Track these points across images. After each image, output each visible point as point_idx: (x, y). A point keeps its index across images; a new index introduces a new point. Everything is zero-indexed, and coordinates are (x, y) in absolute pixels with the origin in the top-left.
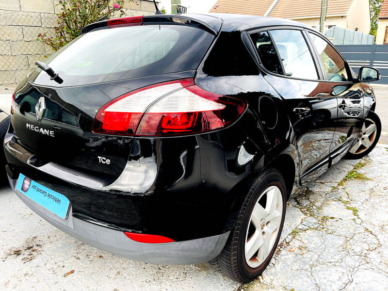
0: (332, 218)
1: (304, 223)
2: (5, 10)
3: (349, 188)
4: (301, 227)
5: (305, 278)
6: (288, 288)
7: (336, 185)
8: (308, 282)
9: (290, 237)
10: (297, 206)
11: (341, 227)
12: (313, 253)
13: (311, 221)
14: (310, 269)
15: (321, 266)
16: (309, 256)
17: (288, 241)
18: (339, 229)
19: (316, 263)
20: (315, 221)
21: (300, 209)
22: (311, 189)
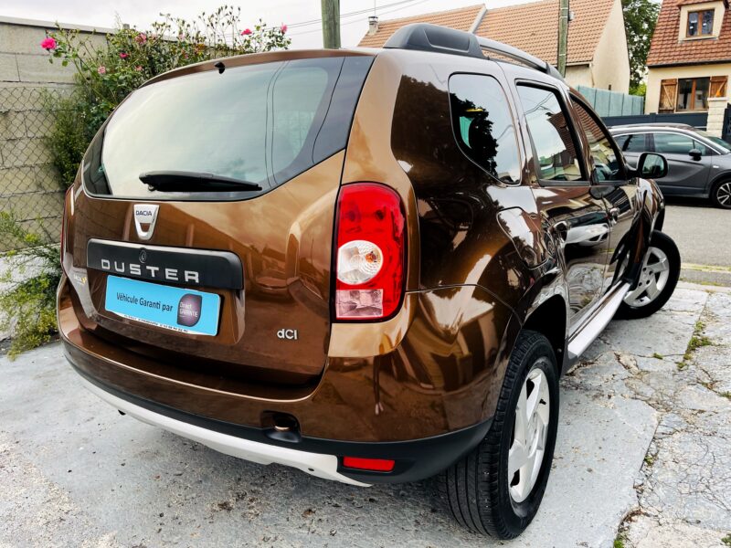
0: (701, 412)
1: (663, 423)
2: (58, 84)
3: (704, 363)
4: (661, 429)
5: (708, 504)
6: (689, 520)
7: (680, 359)
8: (713, 508)
9: (653, 446)
10: (639, 397)
11: (722, 424)
12: (700, 468)
13: (673, 420)
14: (707, 490)
15: (721, 484)
16: (697, 472)
17: (654, 453)
18: (720, 428)
19: (711, 481)
20: (677, 418)
21: (646, 401)
22: (646, 369)
